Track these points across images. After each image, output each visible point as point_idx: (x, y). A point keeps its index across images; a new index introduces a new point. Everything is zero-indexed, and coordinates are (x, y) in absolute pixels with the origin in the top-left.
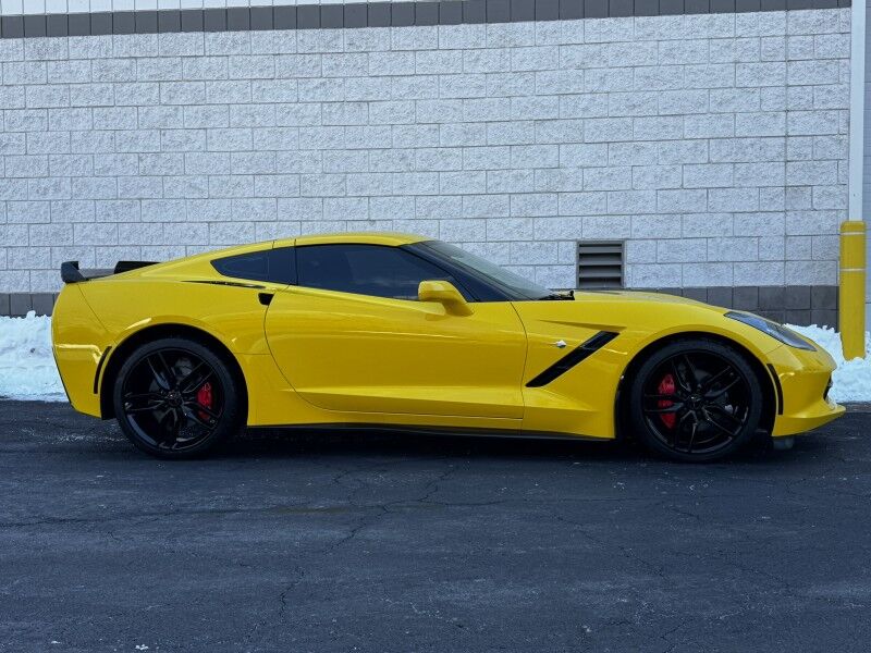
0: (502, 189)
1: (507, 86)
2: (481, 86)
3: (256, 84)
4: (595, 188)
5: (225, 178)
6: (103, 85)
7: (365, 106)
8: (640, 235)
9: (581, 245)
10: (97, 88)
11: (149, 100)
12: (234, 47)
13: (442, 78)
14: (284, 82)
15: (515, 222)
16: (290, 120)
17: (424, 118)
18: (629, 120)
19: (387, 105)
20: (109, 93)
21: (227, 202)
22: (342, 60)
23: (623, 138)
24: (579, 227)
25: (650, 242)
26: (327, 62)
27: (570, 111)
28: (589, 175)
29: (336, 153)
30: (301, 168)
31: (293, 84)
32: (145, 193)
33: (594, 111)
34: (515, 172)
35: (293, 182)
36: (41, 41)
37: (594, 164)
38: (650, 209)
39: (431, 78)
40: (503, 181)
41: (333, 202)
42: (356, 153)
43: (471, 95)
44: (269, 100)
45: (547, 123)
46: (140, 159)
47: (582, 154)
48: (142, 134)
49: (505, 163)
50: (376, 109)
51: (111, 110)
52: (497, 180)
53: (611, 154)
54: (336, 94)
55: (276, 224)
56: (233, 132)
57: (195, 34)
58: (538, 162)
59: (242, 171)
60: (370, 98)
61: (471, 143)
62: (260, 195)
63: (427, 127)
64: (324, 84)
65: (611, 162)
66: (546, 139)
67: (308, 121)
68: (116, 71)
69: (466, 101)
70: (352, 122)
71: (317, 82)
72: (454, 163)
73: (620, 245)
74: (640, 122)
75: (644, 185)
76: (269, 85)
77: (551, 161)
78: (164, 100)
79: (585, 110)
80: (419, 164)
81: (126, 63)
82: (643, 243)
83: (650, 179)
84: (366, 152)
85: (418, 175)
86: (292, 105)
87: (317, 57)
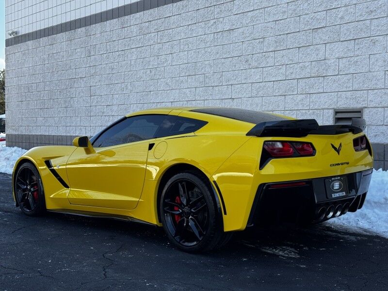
0: (293, 76)
1: (298, 9)
2: (285, 12)
3: (190, 27)
4: (346, 72)
5: (177, 79)
6: (140, 37)
7: (231, 31)
8: (372, 104)
9: (337, 113)
10: (138, 38)
11: (154, 42)
12: (183, 9)
13: (266, 9)
14: (200, 24)
15: (300, 97)
16: (202, 45)
17: (257, 35)
18: (368, 22)
19: (241, 30)
20: (142, 40)
21: (177, 91)
22: (223, 7)
23: (364, 35)
24: (335, 100)
25: (380, 109)
26: (217, 10)
27: (332, 21)
28: (343, 63)
29: (219, 61)
30: (205, 71)
31: (202, 24)
32: (152, 88)
33: (347, 18)
34: (301, 64)
35: (201, 79)
36: (123, 18)
37: (345, 56)
38: (380, 85)
39: (261, 11)
40: (295, 71)
41: (217, 89)
42: (227, 59)
43: (280, 18)
44: (194, 35)
45: (319, 31)
46: (151, 72)
47: (338, 49)
48: (152, 59)
49: (296, 60)
50: (236, 33)
51: (143, 48)
52: (291, 71)
53: (357, 47)
54: (220, 28)
55: (195, 102)
56: (181, 54)
57: (169, 5)
58: (314, 57)
59: (184, 74)
60: (234, 27)
61: (278, 48)
62: (189, 87)
63: (258, 41)
64: (215, 22)
65: (357, 53)
66: (318, 41)
67: (208, 45)
68: (144, 29)
69: (277, 22)
70: (226, 42)
71: (212, 22)
72: (271, 62)
73: (360, 112)
74: (375, 22)
75: (377, 68)
76: (194, 27)
77: (321, 56)
78: (159, 41)
79: (342, 18)
80: (254, 64)
81: (147, 24)
82: (375, 110)
83: (380, 63)
84: (231, 59)
85: (253, 70)
86: (202, 37)
87: (212, 8)
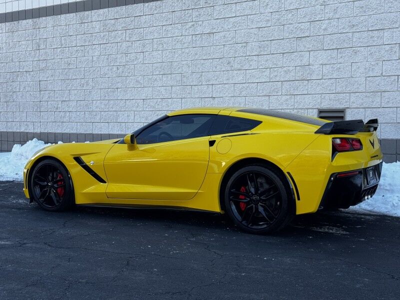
0: (278, 79)
1: (282, 19)
2: (268, 20)
3: (164, 28)
4: (329, 77)
5: (150, 77)
6: (104, 33)
7: (212, 35)
8: (355, 105)
9: (320, 112)
10: (102, 34)
11: (121, 39)
12: (156, 9)
13: (249, 17)
14: (176, 25)
15: (284, 98)
16: (179, 46)
17: (239, 40)
18: (350, 34)
19: (222, 34)
20: (107, 37)
21: (151, 89)
22: (202, 11)
23: (346, 46)
24: (319, 100)
25: (361, 110)
26: (195, 13)
27: (316, 32)
28: (326, 69)
29: (198, 61)
30: (182, 70)
31: (179, 26)
32: (119, 85)
33: (330, 31)
34: (285, 69)
35: (178, 78)
36: (82, 13)
37: (329, 62)
38: (362, 89)
39: (243, 18)
40: (279, 74)
41: (196, 88)
42: (207, 61)
43: (263, 26)
44: (169, 36)
45: (303, 39)
46: (118, 69)
47: (323, 57)
48: (119, 56)
49: (280, 64)
50: (217, 37)
51: (108, 45)
52: (276, 74)
53: (340, 56)
54: (199, 30)
55: (171, 100)
56: (155, 53)
57: (139, 5)
58: (298, 63)
59: (157, 73)
60: (214, 31)
61: (262, 53)
62: (165, 85)
63: (240, 45)
64: (193, 25)
65: (339, 61)
66: (302, 49)
67: (186, 45)
68: (109, 26)
69: (261, 29)
70: (206, 44)
71: (190, 24)
72: (254, 64)
73: (343, 112)
74: (357, 35)
75: (358, 75)
76: (170, 28)
77: (305, 61)
78: (127, 39)
79: (325, 29)
80: (236, 66)
81: (113, 21)
82: (356, 110)
83: (362, 70)
84: (212, 60)
85: (236, 72)
86: (179, 38)
87: (191, 11)
